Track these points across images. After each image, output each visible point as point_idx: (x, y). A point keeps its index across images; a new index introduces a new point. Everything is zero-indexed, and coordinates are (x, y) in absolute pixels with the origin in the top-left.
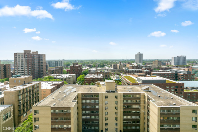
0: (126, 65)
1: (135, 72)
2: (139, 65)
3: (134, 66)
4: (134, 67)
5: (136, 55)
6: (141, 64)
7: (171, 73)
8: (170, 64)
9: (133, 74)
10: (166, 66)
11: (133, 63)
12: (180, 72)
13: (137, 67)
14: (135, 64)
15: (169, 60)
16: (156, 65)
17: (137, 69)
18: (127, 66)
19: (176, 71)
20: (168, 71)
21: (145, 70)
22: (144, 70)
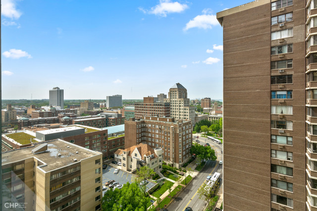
0: (26, 112)
1: (45, 122)
2: (55, 109)
3: (43, 111)
4: (43, 113)
5: (51, 92)
6: (58, 108)
7: (101, 118)
8: (105, 106)
9: (38, 127)
10: (99, 109)
11: (42, 107)
12: (111, 116)
13: (49, 114)
14: (47, 109)
15: (105, 101)
16: (85, 108)
17: (49, 117)
18: (28, 112)
19: (106, 115)
20: (99, 116)
21: (64, 117)
22: (62, 117)
